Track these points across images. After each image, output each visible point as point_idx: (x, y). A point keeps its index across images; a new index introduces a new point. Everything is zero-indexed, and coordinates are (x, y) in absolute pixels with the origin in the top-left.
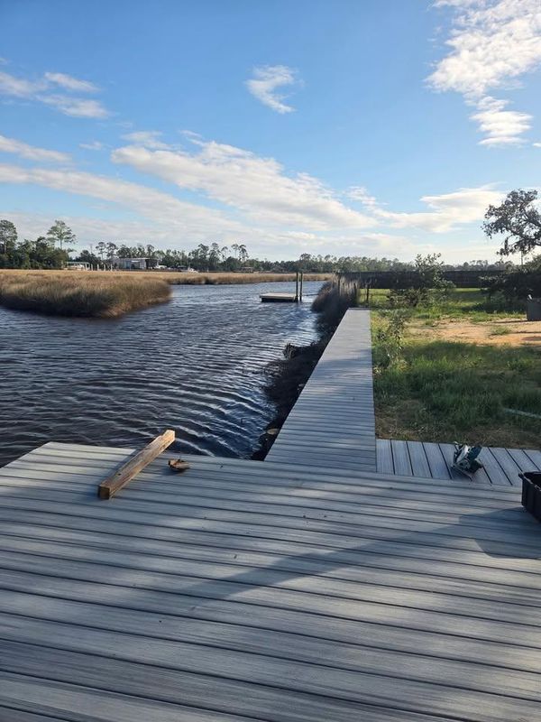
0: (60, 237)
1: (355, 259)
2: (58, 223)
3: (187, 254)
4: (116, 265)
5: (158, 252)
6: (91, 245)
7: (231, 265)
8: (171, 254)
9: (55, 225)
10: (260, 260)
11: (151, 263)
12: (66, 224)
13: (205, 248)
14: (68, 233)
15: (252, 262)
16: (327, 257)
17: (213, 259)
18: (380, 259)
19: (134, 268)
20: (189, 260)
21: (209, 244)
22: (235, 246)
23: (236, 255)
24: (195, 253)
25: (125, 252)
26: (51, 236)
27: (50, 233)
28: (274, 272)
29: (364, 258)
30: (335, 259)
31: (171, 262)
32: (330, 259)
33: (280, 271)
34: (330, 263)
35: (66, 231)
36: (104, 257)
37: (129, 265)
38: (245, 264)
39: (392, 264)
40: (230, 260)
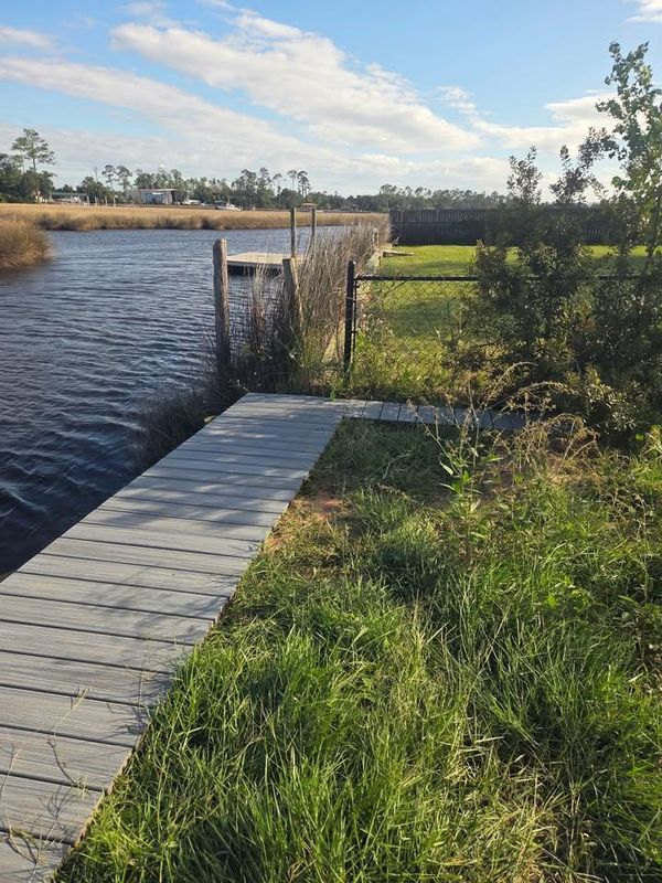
0: (32, 155)
1: (455, 192)
2: (28, 132)
3: (229, 184)
4: (131, 198)
5: (192, 181)
6: (96, 170)
7: (287, 200)
8: (207, 184)
9: (23, 135)
10: (328, 194)
11: (178, 197)
12: (40, 135)
13: (251, 175)
14: (44, 148)
15: (316, 197)
16: (419, 190)
17: (262, 192)
18: (489, 194)
19: (154, 202)
20: (231, 193)
21: (255, 170)
22: (292, 173)
23: (294, 185)
24: (240, 182)
25: (144, 181)
26: (18, 152)
27: (15, 147)
28: (347, 211)
29: (469, 192)
30: (429, 192)
31: (207, 196)
32: (423, 193)
33: (353, 210)
34: (421, 198)
35: (40, 145)
36: (117, 187)
37: (150, 199)
38: (306, 200)
39: (505, 201)
40: (286, 193)
